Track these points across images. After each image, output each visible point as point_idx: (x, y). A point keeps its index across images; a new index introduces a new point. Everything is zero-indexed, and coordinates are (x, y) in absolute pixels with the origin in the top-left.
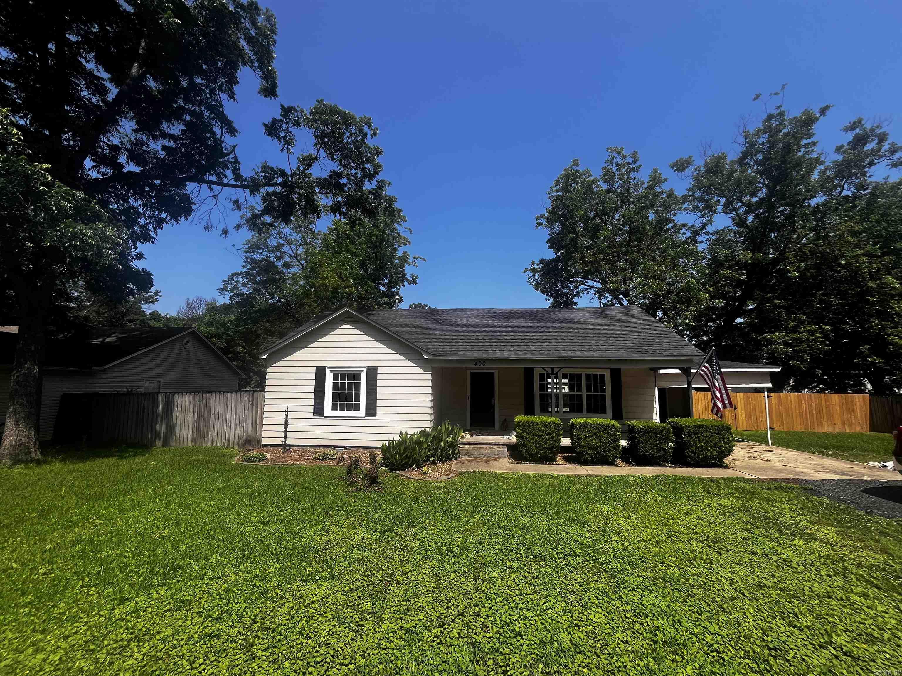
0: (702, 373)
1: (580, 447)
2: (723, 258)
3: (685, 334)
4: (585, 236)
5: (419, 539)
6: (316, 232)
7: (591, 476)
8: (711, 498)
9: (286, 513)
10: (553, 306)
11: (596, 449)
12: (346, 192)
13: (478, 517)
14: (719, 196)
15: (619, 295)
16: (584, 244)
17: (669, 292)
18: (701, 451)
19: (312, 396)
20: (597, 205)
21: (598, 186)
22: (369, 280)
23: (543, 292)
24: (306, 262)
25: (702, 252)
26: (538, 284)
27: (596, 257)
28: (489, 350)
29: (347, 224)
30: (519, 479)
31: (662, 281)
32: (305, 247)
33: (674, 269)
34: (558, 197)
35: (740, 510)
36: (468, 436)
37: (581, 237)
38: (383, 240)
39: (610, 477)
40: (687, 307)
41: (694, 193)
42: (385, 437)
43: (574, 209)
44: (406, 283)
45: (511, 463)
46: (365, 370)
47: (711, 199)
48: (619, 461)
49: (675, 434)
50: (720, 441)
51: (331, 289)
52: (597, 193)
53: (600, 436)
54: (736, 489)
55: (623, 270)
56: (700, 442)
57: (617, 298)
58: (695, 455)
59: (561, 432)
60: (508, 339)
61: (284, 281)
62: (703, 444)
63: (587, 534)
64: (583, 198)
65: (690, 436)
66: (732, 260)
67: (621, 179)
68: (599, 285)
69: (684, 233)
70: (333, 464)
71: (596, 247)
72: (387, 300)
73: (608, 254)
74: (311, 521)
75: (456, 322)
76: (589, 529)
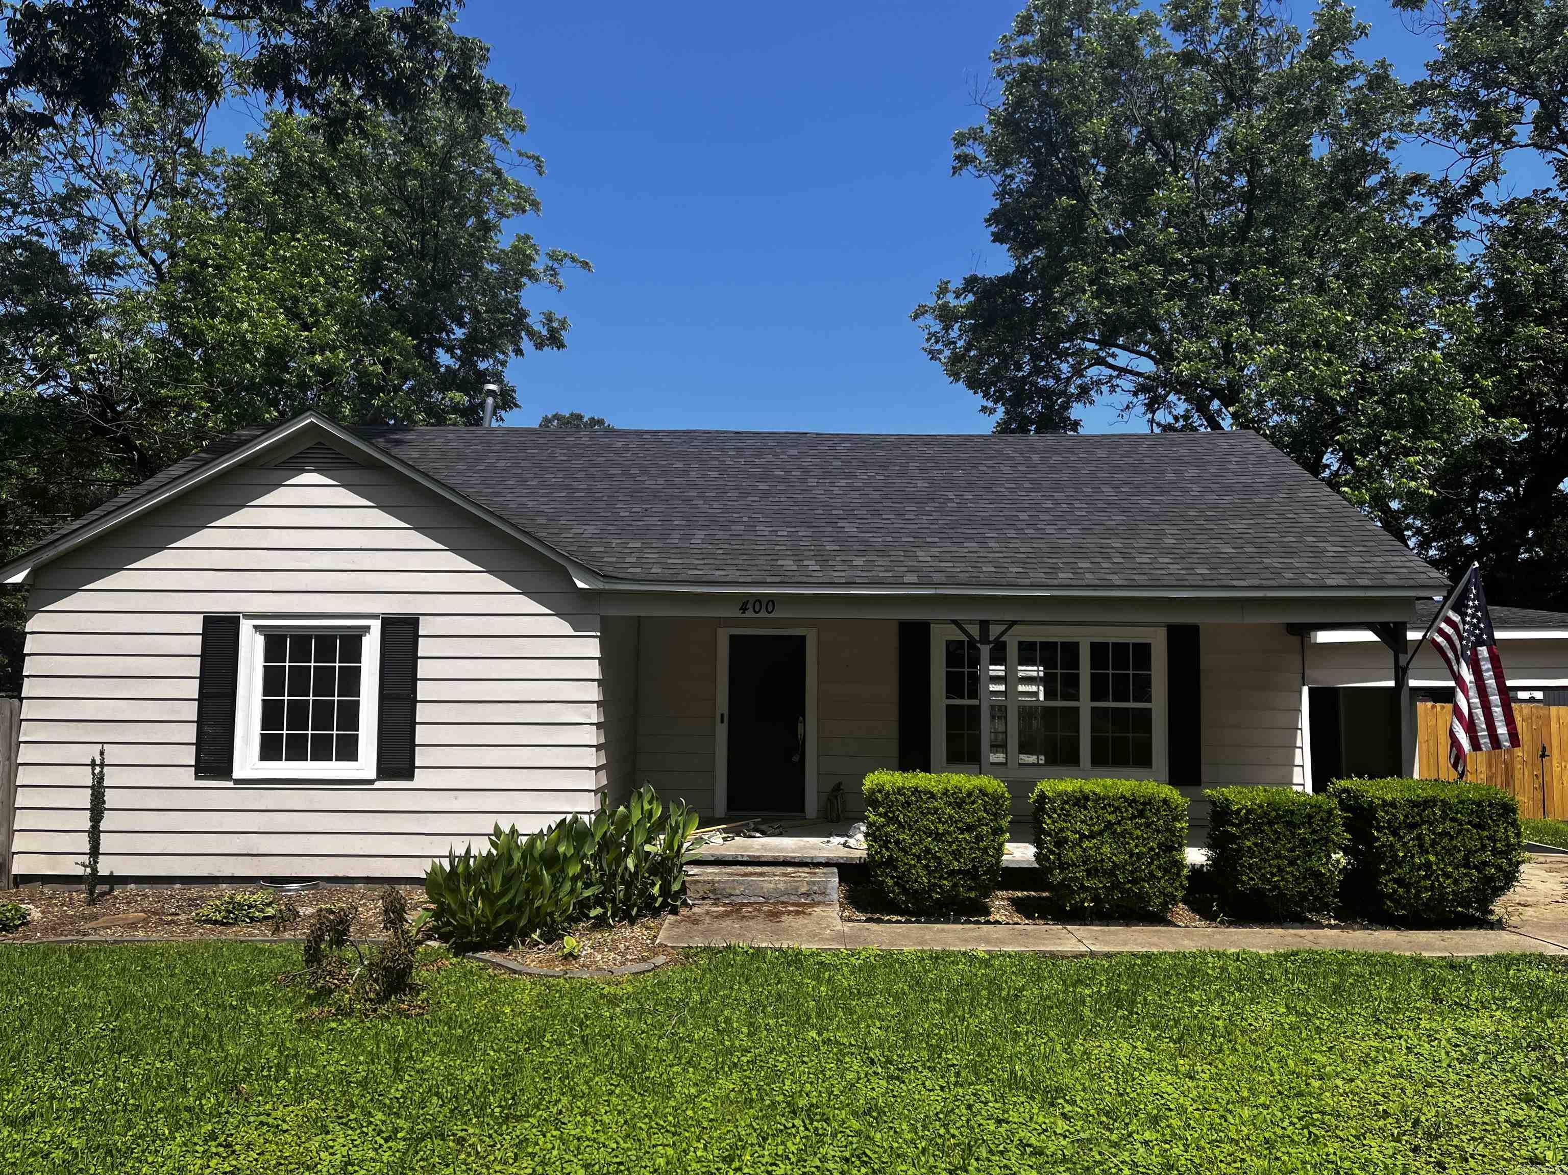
0: (1440, 639)
1: (1063, 867)
2: (1527, 287)
3: (1409, 527)
4: (1108, 206)
5: (533, 1155)
6: (207, 151)
7: (1092, 954)
8: (1441, 1014)
9: (90, 1091)
10: (1004, 428)
11: (1111, 873)
12: (311, 15)
13: (727, 1084)
14: (1521, 93)
15: (1211, 399)
16: (1106, 231)
17: (1363, 390)
18: (1427, 877)
19: (191, 711)
20: (1151, 101)
21: (1156, 41)
22: (394, 326)
23: (973, 384)
24: (173, 256)
25: (1469, 269)
26: (956, 359)
27: (1142, 274)
28: (788, 564)
29: (314, 128)
30: (868, 969)
31: (1342, 355)
32: (167, 202)
33: (1378, 317)
34: (1026, 73)
35: (1517, 1045)
36: (718, 839)
37: (1095, 207)
38: (443, 192)
39: (1147, 957)
40: (1413, 438)
41: (1446, 80)
42: (441, 847)
43: (1078, 112)
44: (526, 344)
45: (850, 920)
46: (376, 626)
47: (1496, 102)
48: (1181, 911)
49: (1348, 827)
50: (1484, 847)
51: (260, 355)
52: (1154, 62)
53: (1123, 834)
54: (1514, 988)
55: (1226, 316)
56: (1424, 851)
57: (1202, 407)
58: (1408, 892)
59: (1005, 823)
60: (850, 529)
61: (89, 321)
62: (1432, 858)
63: (1062, 1126)
64: (1105, 79)
65: (1395, 833)
66: (1552, 297)
67: (1226, 21)
68: (1146, 366)
69: (1417, 206)
70: (261, 934)
71: (1143, 242)
72: (459, 397)
73: (1182, 267)
74: (172, 1114)
75: (685, 472)
76: (1068, 1108)
